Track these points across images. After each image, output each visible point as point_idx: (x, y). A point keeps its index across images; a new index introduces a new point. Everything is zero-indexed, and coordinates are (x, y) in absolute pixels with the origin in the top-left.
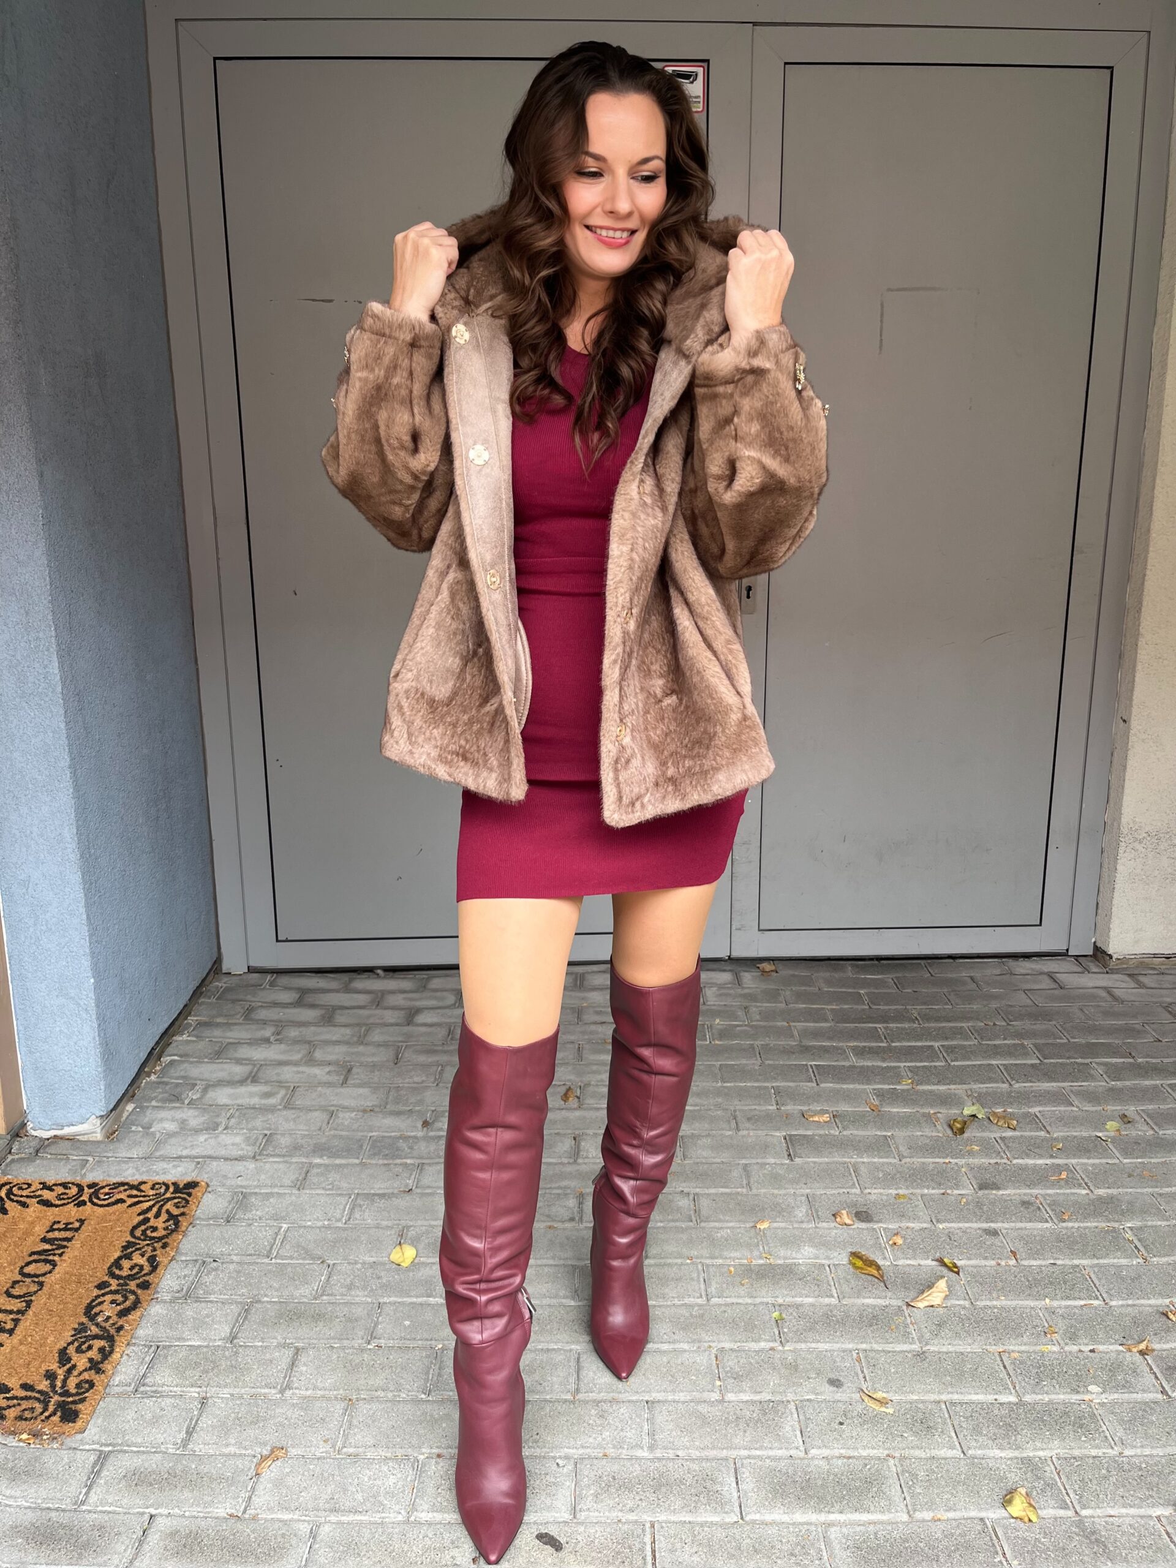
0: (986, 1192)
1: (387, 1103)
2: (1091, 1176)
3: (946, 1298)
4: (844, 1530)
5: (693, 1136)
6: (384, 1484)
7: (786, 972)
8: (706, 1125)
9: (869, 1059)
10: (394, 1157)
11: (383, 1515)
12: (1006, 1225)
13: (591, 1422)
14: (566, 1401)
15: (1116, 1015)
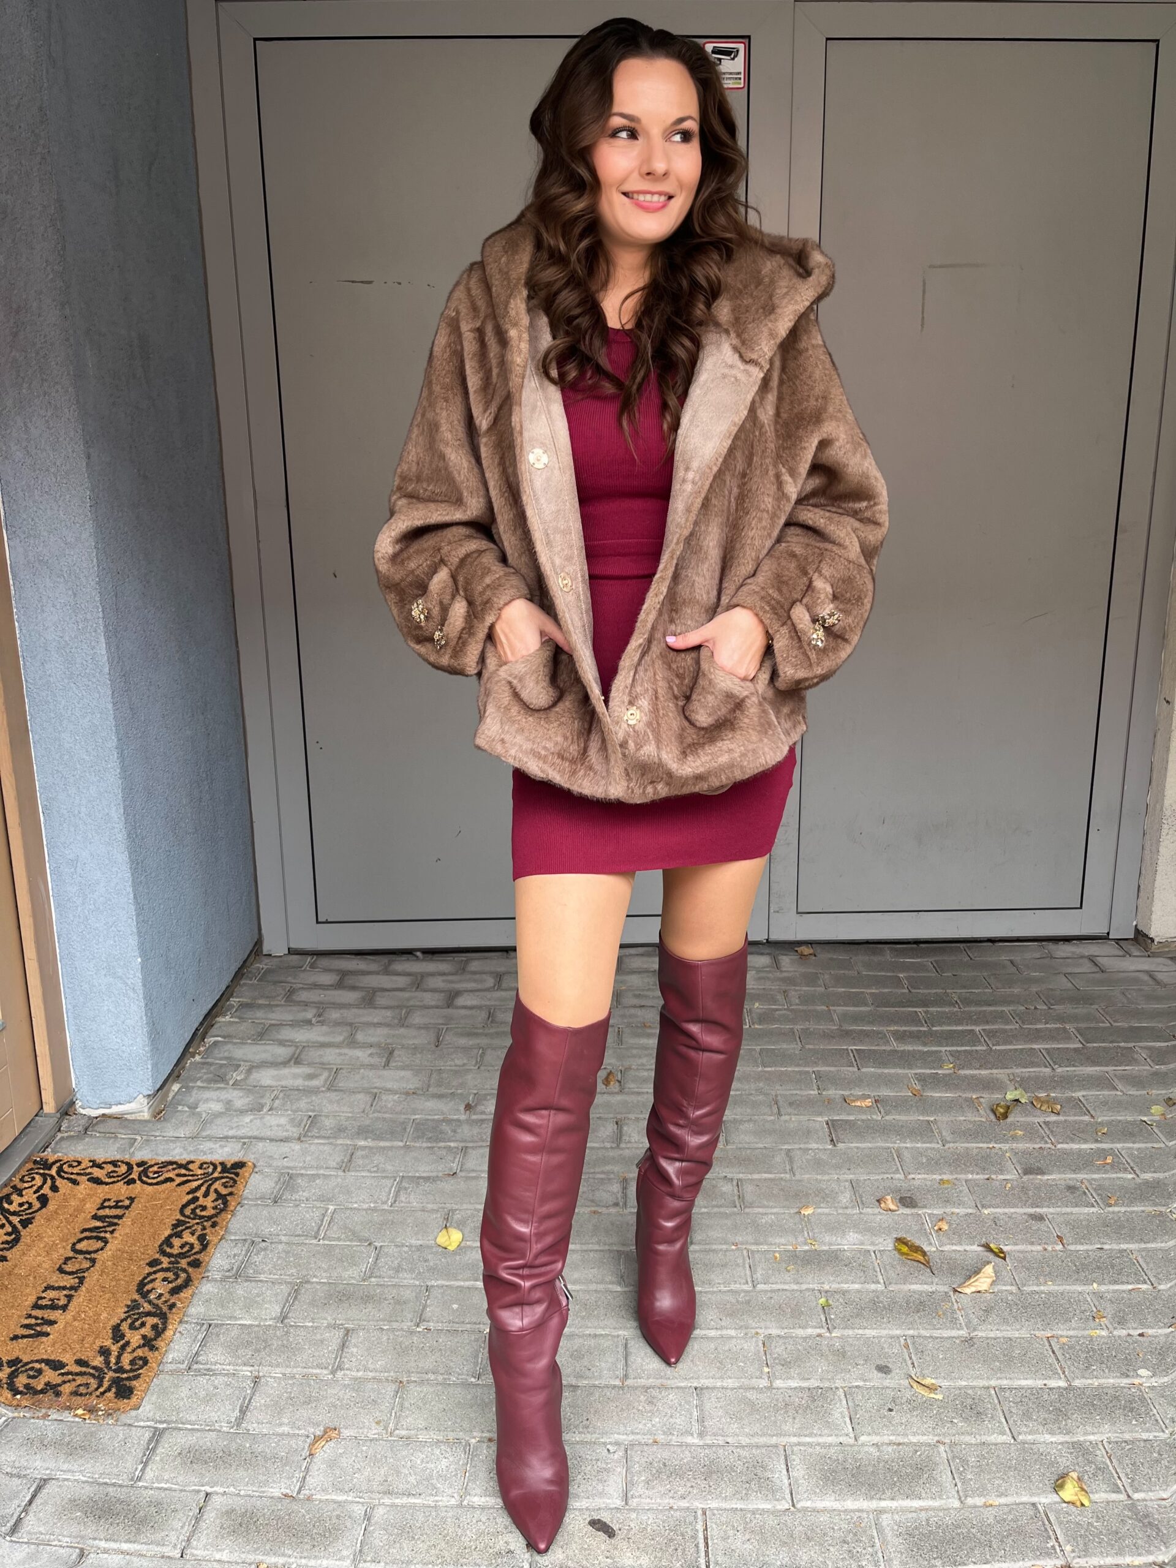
0: (1031, 1177)
1: (429, 1086)
2: (1137, 1160)
3: (993, 1283)
4: (896, 1517)
5: (735, 1121)
6: (436, 1467)
7: (824, 955)
8: (749, 1110)
9: (910, 1043)
10: (438, 1140)
11: (436, 1498)
12: (1051, 1210)
13: (640, 1408)
14: (615, 1387)
15: (1158, 999)
